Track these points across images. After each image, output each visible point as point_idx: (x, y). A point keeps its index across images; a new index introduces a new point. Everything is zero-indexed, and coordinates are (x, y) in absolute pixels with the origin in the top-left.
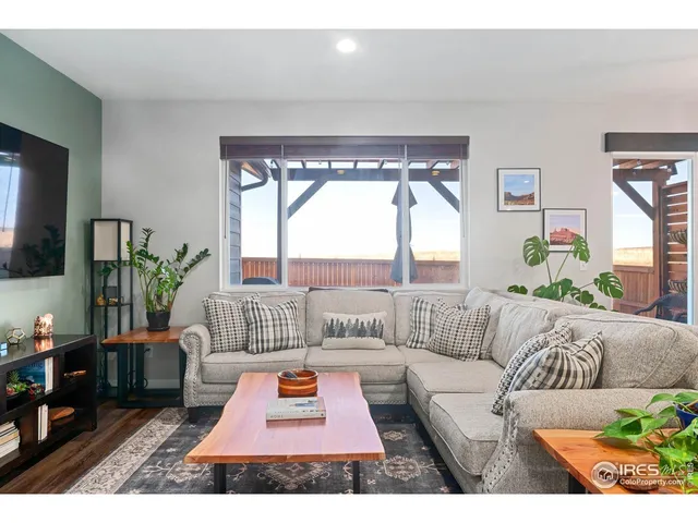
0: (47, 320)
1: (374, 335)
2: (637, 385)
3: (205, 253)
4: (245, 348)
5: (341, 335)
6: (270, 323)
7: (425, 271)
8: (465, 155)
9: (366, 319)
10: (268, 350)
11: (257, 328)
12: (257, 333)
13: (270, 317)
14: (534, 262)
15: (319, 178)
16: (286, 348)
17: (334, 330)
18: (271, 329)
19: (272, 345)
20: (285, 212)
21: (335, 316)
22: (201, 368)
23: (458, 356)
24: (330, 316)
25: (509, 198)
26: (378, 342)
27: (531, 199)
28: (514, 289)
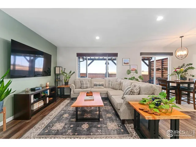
0: (48, 83)
2: (145, 94)
3: (74, 72)
4: (81, 88)
5: (97, 86)
7: (110, 75)
8: (117, 56)
9: (101, 83)
11: (83, 85)
13: (85, 83)
14: (129, 74)
15: (93, 60)
16: (88, 88)
17: (95, 85)
18: (85, 85)
19: (85, 88)
20: (87, 65)
22: (74, 91)
23: (116, 89)
24: (95, 83)
25: (124, 63)
26: (103, 87)
27: (128, 63)
28: (125, 78)
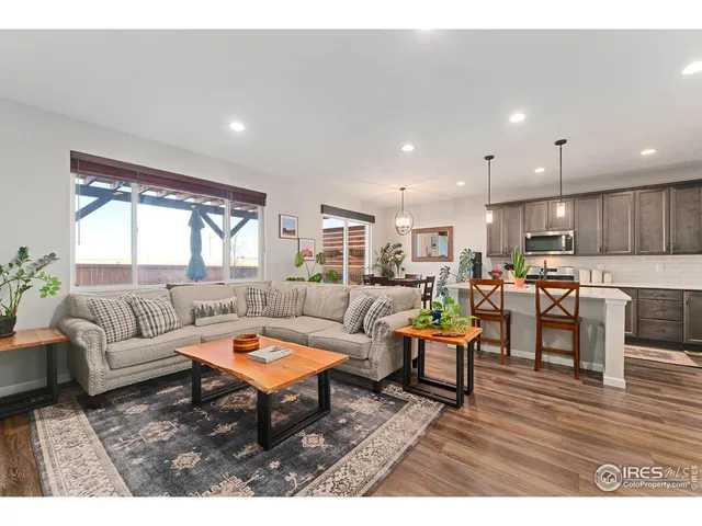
1: (233, 311)
4: (139, 334)
5: (211, 314)
6: (160, 313)
8: (262, 203)
9: (226, 302)
10: (161, 334)
11: (148, 317)
12: (150, 321)
13: (158, 308)
15: (104, 197)
16: (173, 329)
18: (161, 317)
19: (164, 329)
21: (204, 303)
22: (107, 356)
23: (285, 317)
24: (200, 303)
25: (285, 230)
26: (234, 316)
27: (294, 231)
28: (290, 279)
